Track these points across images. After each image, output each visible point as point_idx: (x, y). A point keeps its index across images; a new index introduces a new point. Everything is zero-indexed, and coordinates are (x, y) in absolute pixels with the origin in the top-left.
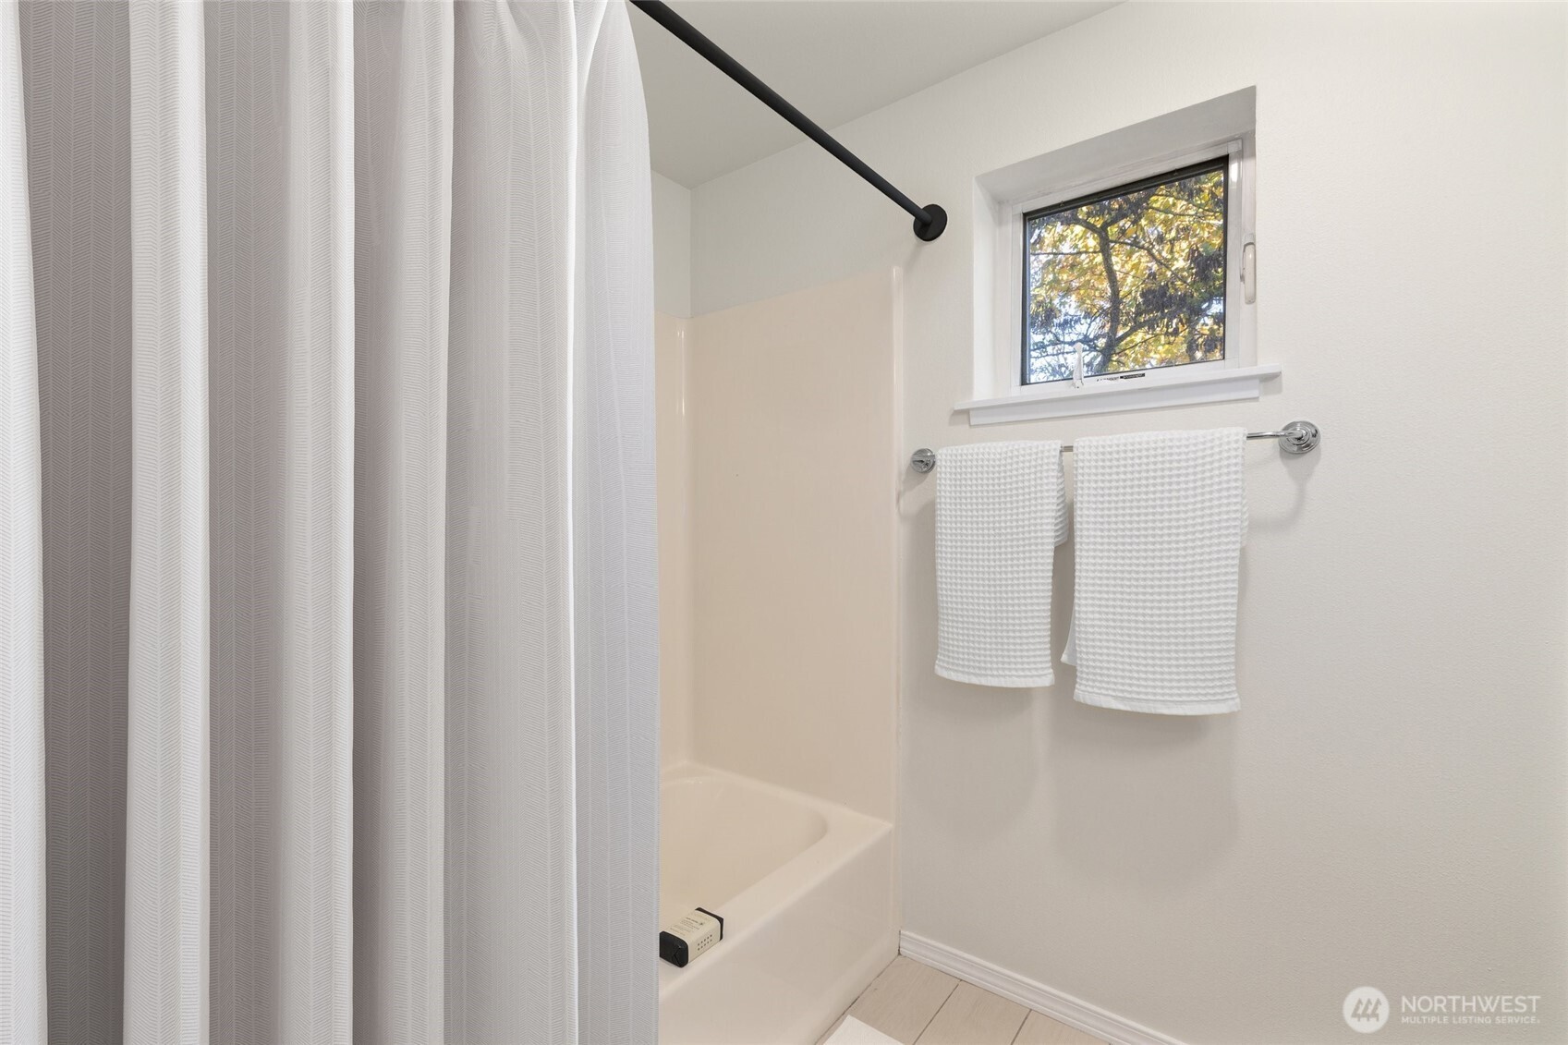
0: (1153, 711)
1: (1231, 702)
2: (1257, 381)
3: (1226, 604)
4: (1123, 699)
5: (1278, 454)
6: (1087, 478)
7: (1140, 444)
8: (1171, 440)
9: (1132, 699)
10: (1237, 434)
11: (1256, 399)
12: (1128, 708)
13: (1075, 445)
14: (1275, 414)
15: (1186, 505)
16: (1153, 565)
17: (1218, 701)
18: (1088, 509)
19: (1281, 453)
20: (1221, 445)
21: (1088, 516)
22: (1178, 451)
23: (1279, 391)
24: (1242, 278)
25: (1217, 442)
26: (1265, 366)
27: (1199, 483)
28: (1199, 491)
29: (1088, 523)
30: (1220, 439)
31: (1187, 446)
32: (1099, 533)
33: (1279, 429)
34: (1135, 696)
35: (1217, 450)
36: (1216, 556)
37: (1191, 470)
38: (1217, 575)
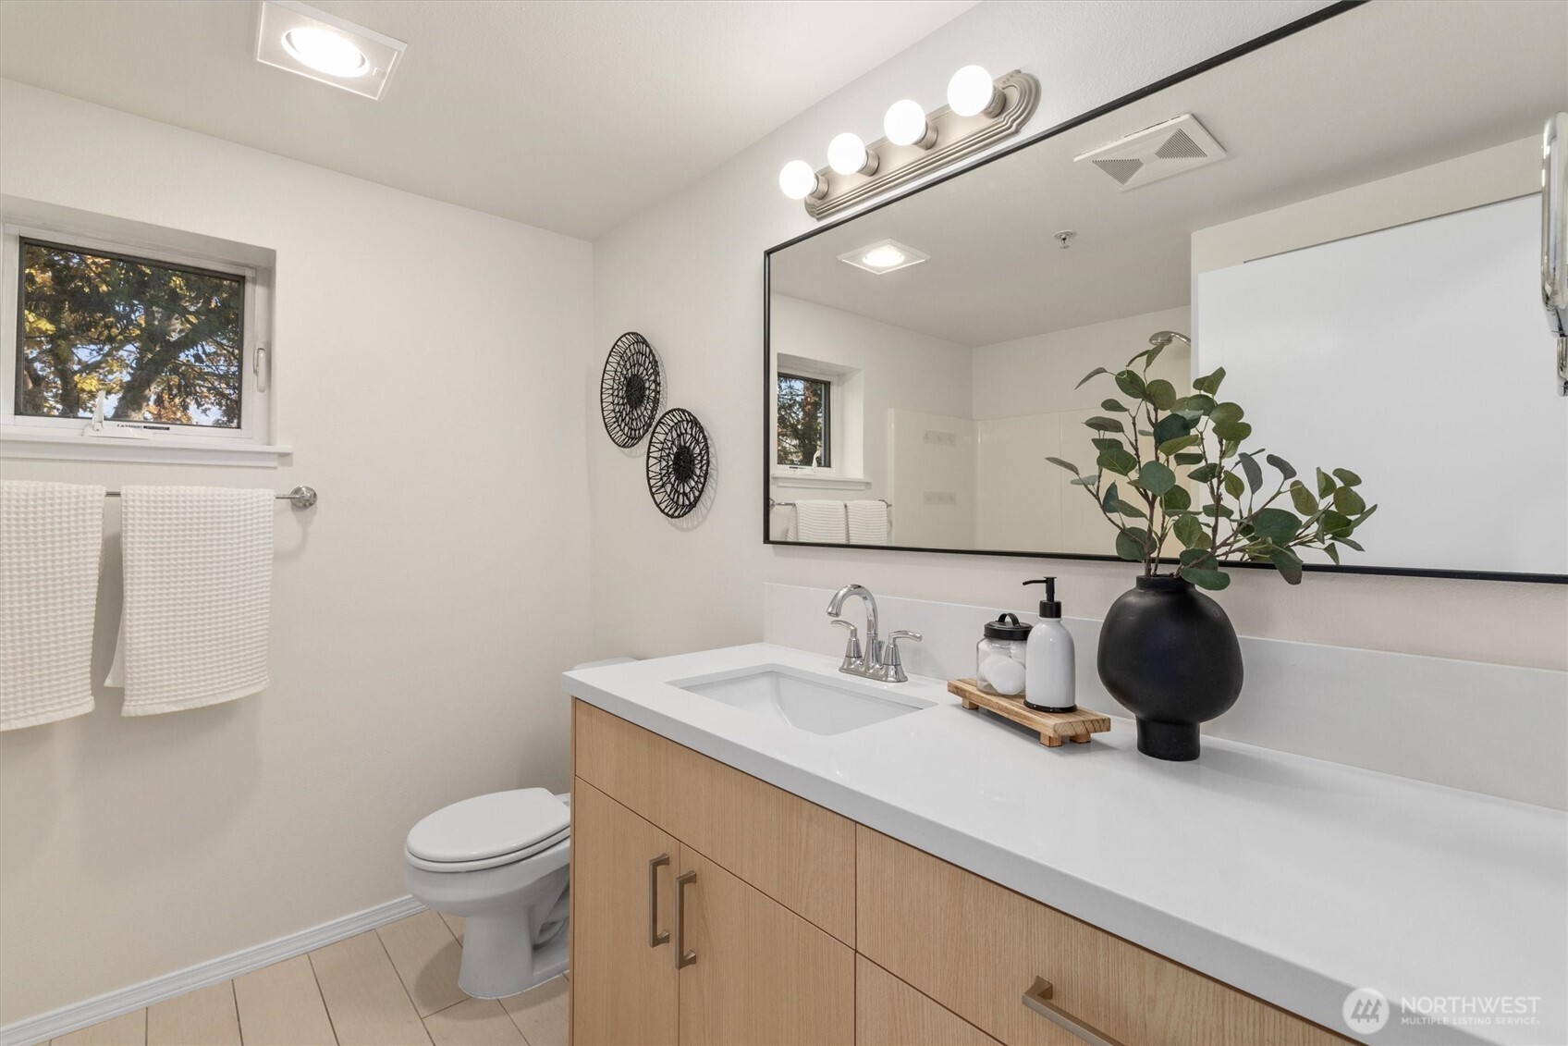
0: (204, 705)
1: (264, 682)
2: (276, 456)
3: (262, 614)
4: (176, 702)
5: (290, 508)
6: (138, 522)
7: (191, 496)
8: (219, 495)
9: (186, 700)
10: (269, 495)
11: (275, 468)
12: (181, 708)
13: (123, 492)
14: (289, 480)
15: (232, 544)
16: (203, 591)
17: (255, 683)
18: (140, 548)
19: (293, 509)
20: (258, 502)
21: (140, 555)
22: (224, 504)
23: (291, 464)
24: (256, 372)
25: (255, 500)
26: (281, 446)
27: (242, 529)
28: (242, 534)
29: (139, 560)
30: (257, 497)
31: (232, 501)
32: (151, 569)
33: (288, 492)
34: (187, 697)
35: (255, 505)
36: (255, 581)
37: (235, 519)
38: (256, 594)
